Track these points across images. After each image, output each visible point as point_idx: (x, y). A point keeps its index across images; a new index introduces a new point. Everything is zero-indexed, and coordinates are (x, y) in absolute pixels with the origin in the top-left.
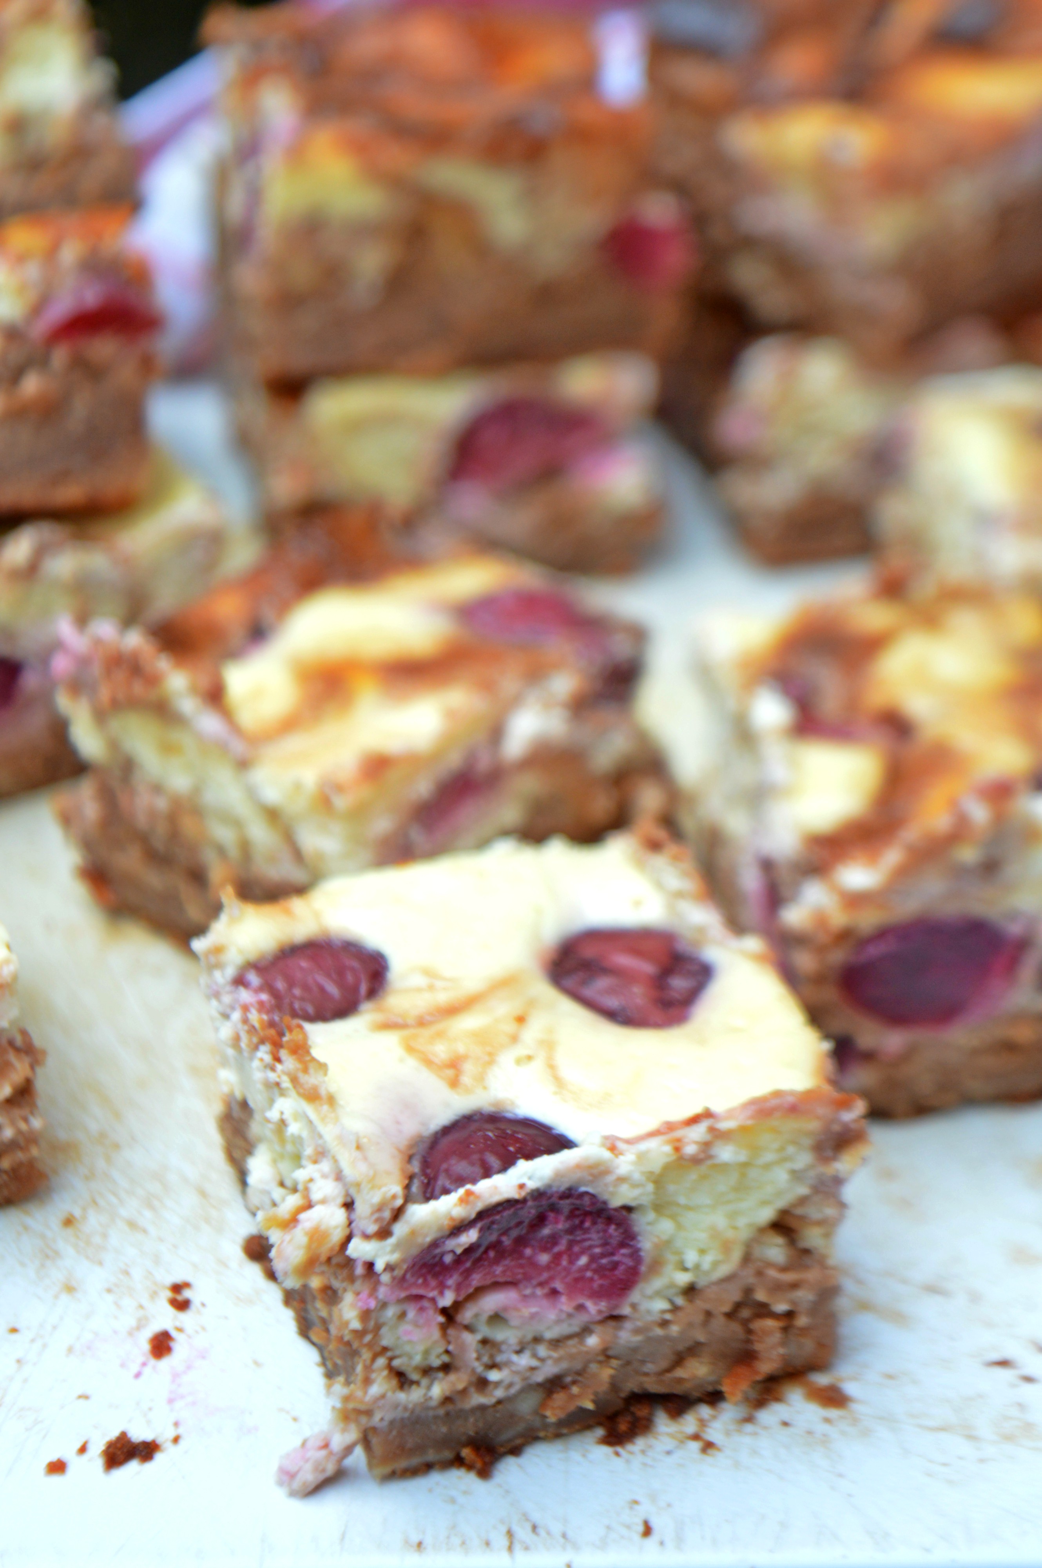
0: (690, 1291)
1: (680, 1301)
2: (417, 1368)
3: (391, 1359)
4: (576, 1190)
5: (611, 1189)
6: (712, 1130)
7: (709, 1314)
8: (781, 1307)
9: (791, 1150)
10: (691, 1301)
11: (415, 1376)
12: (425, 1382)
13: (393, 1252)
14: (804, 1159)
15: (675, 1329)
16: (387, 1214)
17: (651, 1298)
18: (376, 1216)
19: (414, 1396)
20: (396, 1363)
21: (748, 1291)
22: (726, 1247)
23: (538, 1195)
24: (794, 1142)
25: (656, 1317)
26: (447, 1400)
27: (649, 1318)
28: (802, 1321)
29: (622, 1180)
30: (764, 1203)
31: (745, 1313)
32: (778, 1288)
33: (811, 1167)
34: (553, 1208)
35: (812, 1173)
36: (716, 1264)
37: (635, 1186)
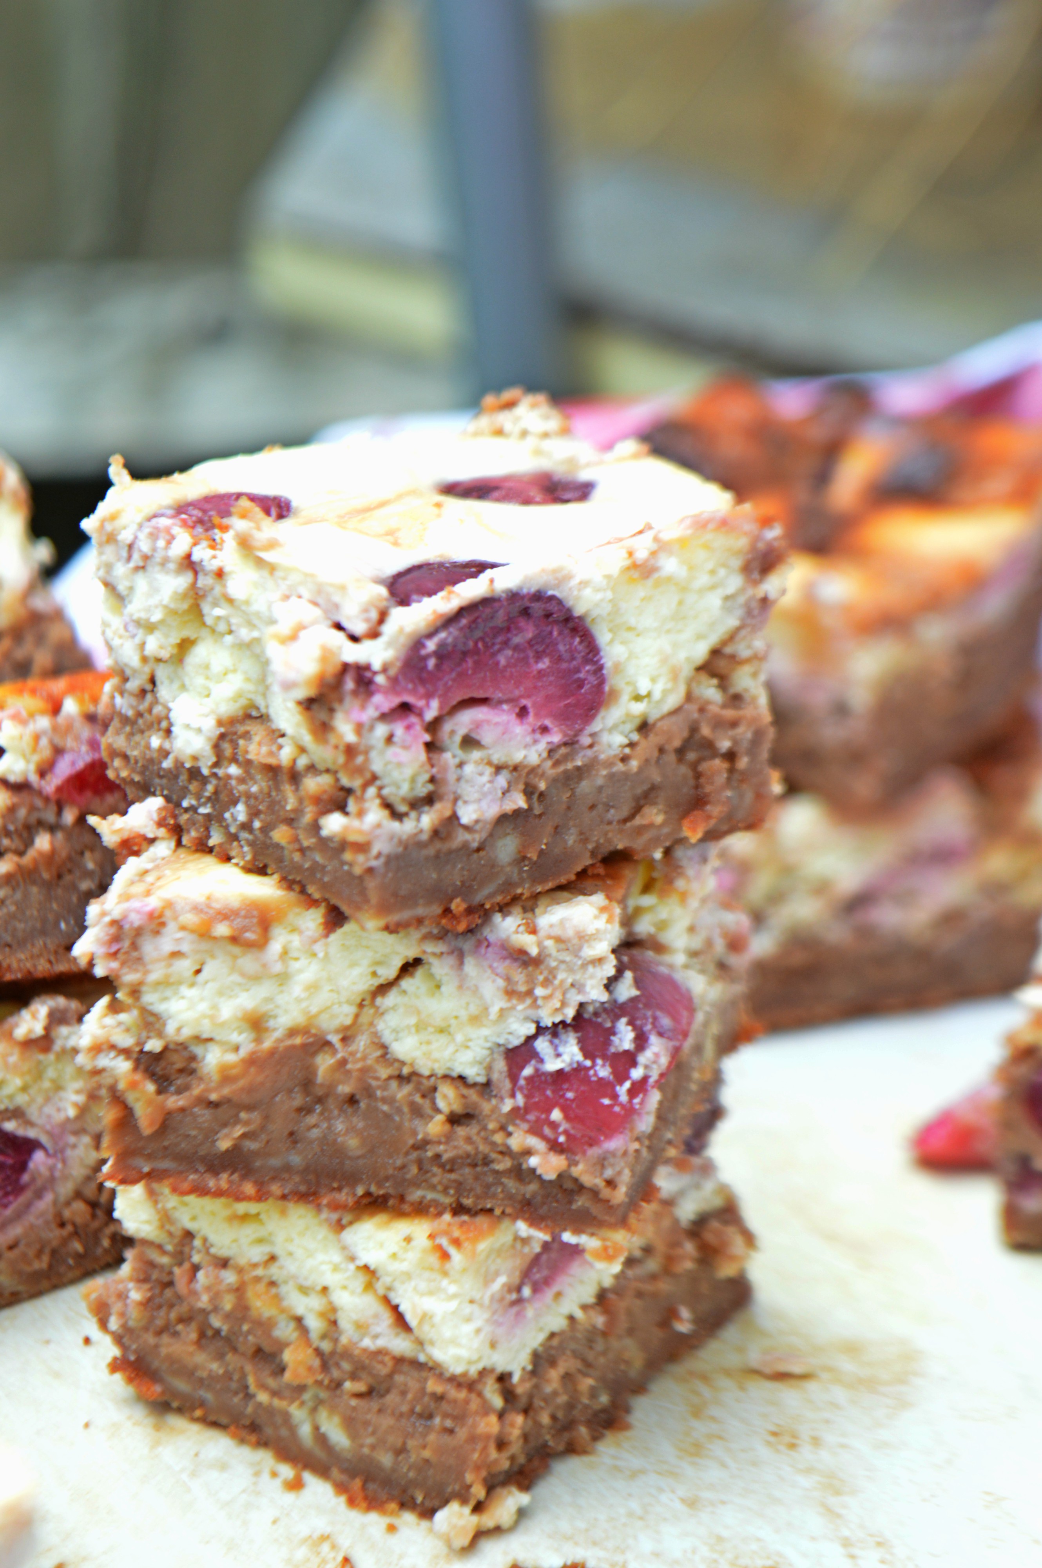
0: (644, 727)
1: (635, 737)
2: (404, 800)
3: (380, 788)
4: (546, 593)
5: (575, 593)
6: (656, 539)
7: (661, 750)
8: (725, 745)
9: (722, 572)
10: (646, 736)
11: (403, 808)
12: (413, 814)
13: (386, 649)
14: (735, 582)
15: (634, 764)
16: (374, 615)
17: (611, 730)
18: (365, 615)
19: (407, 827)
20: (385, 792)
21: (694, 729)
22: (675, 675)
23: (514, 596)
24: (724, 565)
25: (615, 751)
26: (436, 833)
27: (612, 753)
28: (743, 762)
29: (584, 584)
30: (700, 637)
31: (691, 756)
32: (719, 724)
33: (742, 590)
34: (526, 612)
35: (742, 600)
36: (665, 693)
37: (597, 590)
